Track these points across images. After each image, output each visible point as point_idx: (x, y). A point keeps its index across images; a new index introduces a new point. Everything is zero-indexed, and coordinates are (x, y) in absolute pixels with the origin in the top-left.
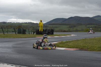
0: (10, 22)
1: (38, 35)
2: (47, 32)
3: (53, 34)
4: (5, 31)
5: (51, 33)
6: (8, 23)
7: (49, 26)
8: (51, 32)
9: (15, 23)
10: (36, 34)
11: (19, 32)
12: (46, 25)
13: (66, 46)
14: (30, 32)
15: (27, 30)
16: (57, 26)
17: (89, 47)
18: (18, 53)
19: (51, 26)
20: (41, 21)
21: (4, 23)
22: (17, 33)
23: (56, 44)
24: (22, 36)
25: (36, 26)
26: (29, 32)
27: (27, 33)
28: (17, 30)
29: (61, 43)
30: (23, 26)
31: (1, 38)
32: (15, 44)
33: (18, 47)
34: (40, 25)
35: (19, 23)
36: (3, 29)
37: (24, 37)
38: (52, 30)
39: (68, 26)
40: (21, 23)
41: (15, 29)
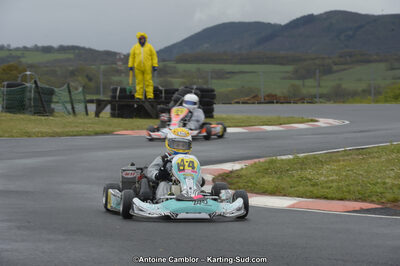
1: (126, 121)
3: (208, 113)
7: (182, 67)
10: (113, 115)
11: (16, 105)
13: (301, 188)
14: (79, 102)
15: (61, 93)
16: (228, 67)
18: (19, 228)
19: (192, 67)
20: (142, 41)
23: (239, 177)
24: (32, 128)
26: (71, 102)
27: (57, 107)
28: (4, 89)
29: (265, 171)
30: (31, 67)
33: (17, 192)
35: (2, 47)
37: (43, 135)
38: (202, 90)
39: (290, 68)
40: (17, 49)
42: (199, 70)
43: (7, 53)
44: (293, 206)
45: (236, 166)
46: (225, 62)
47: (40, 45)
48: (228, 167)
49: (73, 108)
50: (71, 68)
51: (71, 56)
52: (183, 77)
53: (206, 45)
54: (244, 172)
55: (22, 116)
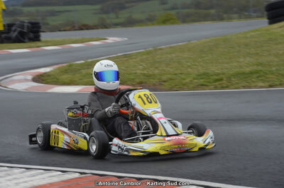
2: (15, 31)
3: (36, 38)
5: (31, 35)
7: (26, 9)
12: (11, 8)
17: (164, 78)
19: (33, 9)
23: (49, 76)
29: (65, 71)
38: (32, 24)
42: (37, 11)
44: (80, 91)
54: (52, 73)
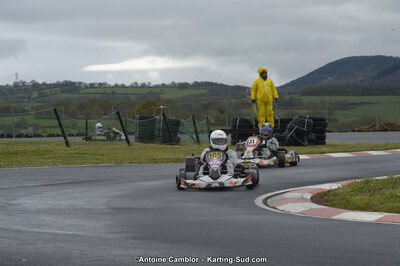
0: (100, 84)
2: (290, 130)
3: (320, 140)
4: (74, 132)
5: (313, 136)
6: (86, 87)
7: (307, 99)
8: (312, 133)
9: (123, 86)
10: (233, 143)
11: (147, 136)
12: (287, 97)
13: (389, 205)
14: (202, 132)
15: (186, 124)
18: (135, 238)
19: (317, 99)
20: (264, 75)
21: (69, 87)
22: (132, 138)
23: (335, 195)
24: (159, 155)
25: (233, 101)
26: (196, 132)
27: (183, 137)
28: (137, 121)
29: (360, 190)
30: (169, 101)
31: (54, 164)
32: (122, 196)
34: (259, 97)
35: (143, 85)
36: (62, 116)
37: (168, 161)
38: (315, 120)
40: (157, 86)
41: (123, 118)
42: (323, 101)
43: (147, 91)
44: (380, 219)
45: (334, 186)
46: (347, 93)
47: (177, 82)
48: (326, 187)
49: (197, 137)
50: (204, 102)
51: (205, 91)
52: (307, 109)
53: (330, 78)
54: (340, 191)
55: (152, 145)
